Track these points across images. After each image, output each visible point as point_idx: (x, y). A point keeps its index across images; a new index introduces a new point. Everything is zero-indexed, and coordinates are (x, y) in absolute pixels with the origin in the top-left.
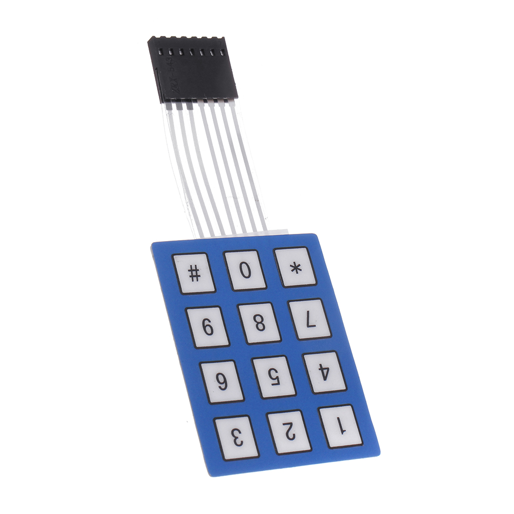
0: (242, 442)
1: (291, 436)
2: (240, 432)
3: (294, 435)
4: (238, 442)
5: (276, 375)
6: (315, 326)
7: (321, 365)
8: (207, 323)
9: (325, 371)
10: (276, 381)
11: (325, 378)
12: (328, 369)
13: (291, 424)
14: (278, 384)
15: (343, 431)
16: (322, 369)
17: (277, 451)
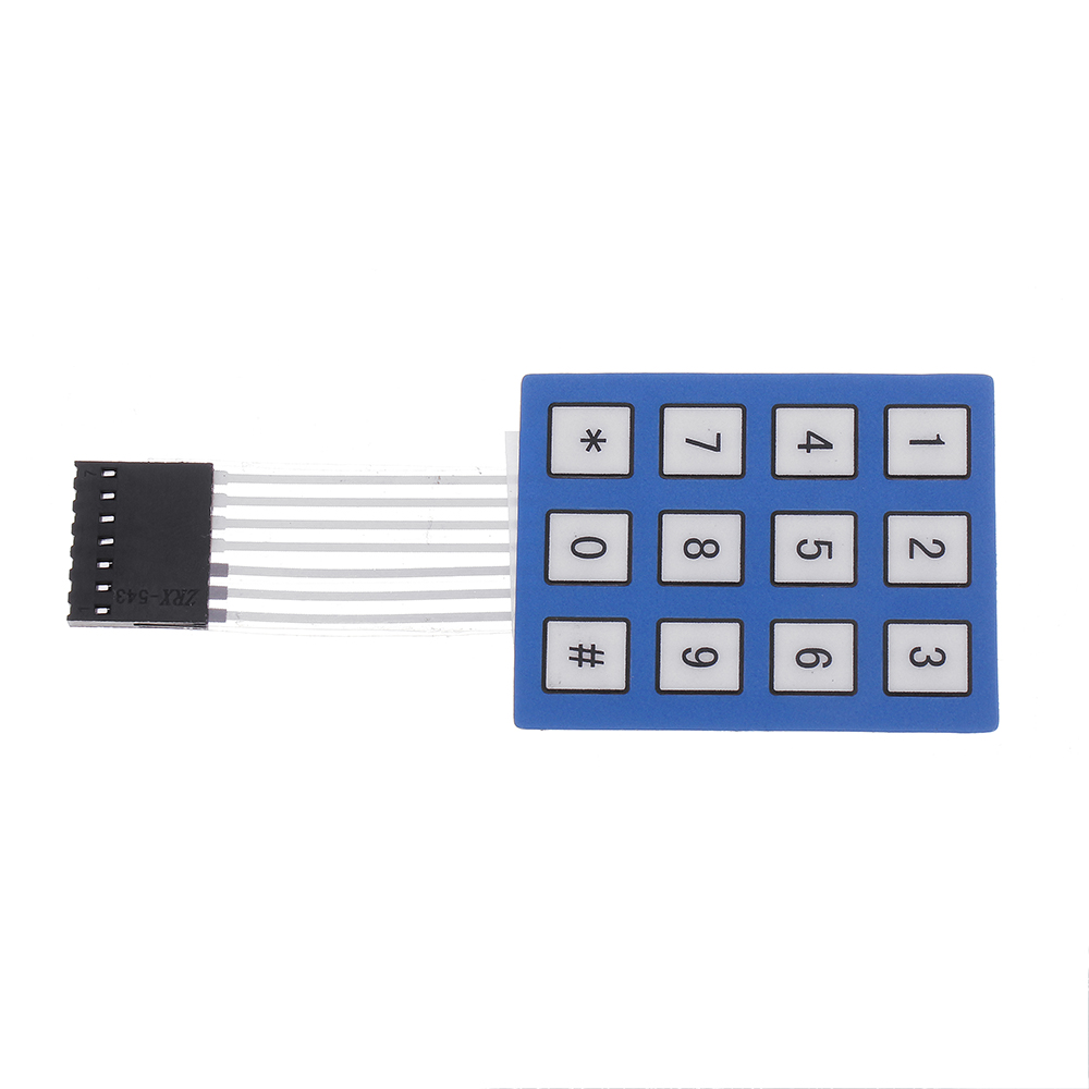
0: (938, 650)
1: (936, 549)
2: (918, 649)
3: (935, 542)
4: (937, 657)
5: (811, 543)
6: (719, 435)
7: (800, 447)
8: (691, 657)
9: (814, 441)
10: (825, 548)
11: (828, 446)
12: (810, 434)
13: (913, 542)
14: (829, 544)
15: (938, 441)
16: (808, 447)
17: (962, 585)
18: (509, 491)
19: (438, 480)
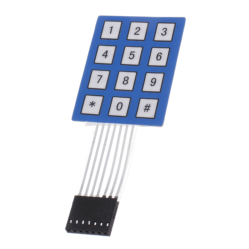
0: (163, 30)
1: (138, 29)
2: (162, 34)
3: (136, 29)
4: (165, 30)
5: (130, 56)
6: (98, 76)
7: (106, 58)
8: (153, 84)
9: (105, 55)
10: (132, 53)
11: (107, 52)
12: (103, 55)
13: (135, 34)
15: (112, 28)
16: (106, 56)
17: (148, 24)
18: (101, 125)
19: (94, 142)
